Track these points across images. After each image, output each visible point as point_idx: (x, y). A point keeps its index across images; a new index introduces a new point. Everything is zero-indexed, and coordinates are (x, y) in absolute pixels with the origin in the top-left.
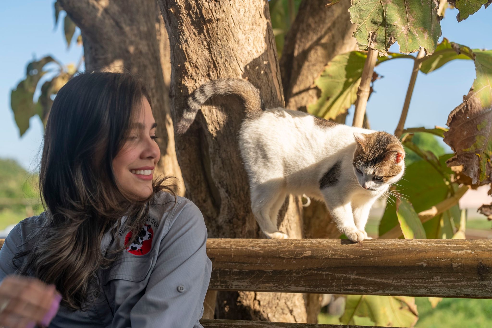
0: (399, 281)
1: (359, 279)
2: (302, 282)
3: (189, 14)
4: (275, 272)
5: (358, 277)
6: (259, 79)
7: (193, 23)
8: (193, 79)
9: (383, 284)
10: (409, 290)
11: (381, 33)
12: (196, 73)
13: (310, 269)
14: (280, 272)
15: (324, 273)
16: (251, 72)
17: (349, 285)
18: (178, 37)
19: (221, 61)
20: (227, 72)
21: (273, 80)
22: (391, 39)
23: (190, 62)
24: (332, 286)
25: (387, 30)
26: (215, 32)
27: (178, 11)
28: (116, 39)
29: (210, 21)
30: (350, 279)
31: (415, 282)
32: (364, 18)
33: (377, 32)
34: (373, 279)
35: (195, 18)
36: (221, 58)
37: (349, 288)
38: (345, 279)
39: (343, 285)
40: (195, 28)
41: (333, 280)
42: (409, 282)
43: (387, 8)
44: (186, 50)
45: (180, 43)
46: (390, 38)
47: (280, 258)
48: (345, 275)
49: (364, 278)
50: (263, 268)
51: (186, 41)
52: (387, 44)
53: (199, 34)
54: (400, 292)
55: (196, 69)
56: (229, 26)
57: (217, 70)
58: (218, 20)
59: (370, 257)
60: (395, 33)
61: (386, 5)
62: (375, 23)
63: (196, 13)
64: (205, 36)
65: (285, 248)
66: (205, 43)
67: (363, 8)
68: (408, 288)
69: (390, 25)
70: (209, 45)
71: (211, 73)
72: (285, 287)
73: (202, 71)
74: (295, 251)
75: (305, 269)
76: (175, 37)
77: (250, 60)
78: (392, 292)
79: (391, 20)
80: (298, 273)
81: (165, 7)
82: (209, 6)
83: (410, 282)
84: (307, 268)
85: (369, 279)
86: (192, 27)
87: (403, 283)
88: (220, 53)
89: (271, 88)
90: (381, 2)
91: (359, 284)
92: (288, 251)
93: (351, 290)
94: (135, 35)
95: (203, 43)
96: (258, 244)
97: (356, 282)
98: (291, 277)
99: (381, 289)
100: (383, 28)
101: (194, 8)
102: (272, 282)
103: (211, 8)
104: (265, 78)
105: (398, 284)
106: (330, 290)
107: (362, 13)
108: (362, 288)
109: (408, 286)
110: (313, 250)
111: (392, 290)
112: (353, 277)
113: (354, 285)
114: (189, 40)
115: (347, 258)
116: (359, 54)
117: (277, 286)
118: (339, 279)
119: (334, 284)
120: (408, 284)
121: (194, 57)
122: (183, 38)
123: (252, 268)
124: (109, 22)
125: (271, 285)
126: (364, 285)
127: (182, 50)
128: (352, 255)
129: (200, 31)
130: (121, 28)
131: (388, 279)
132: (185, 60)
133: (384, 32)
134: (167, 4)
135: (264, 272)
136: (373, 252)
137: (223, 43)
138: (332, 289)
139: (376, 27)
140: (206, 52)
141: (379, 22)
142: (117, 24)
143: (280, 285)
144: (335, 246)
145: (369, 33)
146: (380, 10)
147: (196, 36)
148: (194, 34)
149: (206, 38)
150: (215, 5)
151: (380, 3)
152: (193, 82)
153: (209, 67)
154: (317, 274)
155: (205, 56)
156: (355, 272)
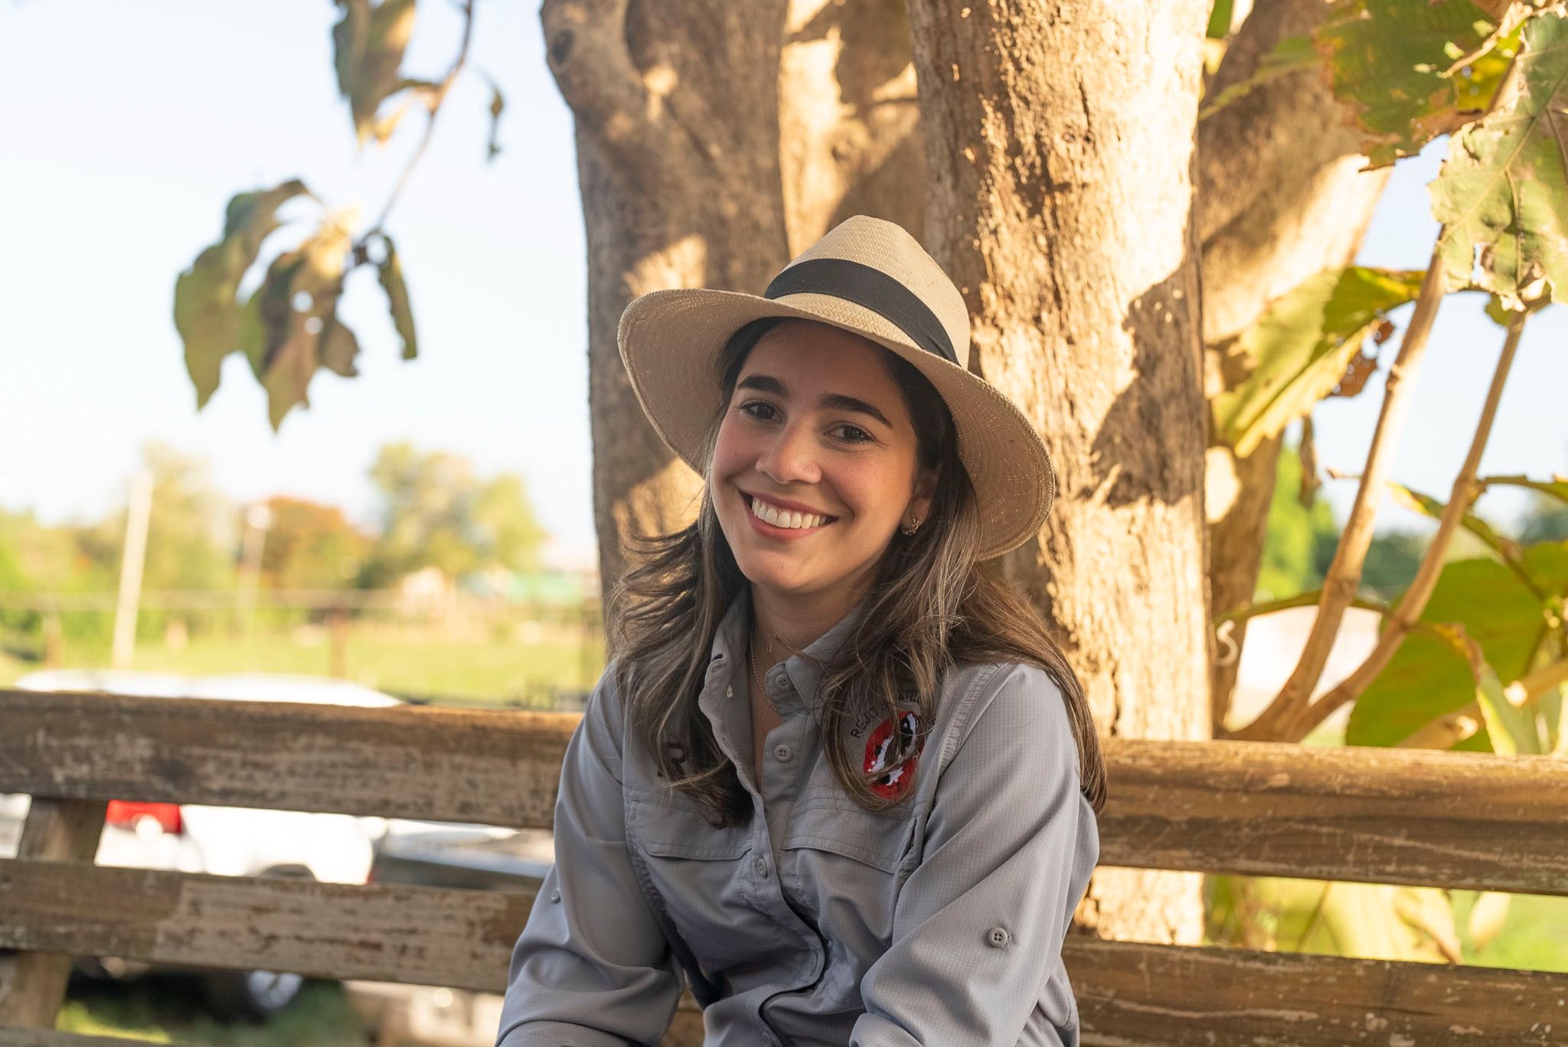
0: (1517, 856)
1: (1415, 848)
2: (1266, 851)
3: (1012, 168)
4: (1195, 824)
5: (1411, 843)
6: (1160, 335)
7: (1019, 188)
8: (996, 326)
9: (1477, 862)
10: (1544, 879)
11: (1508, 251)
12: (1007, 312)
13: (1287, 819)
14: (1208, 823)
15: (1325, 830)
16: (1144, 317)
17: (1388, 862)
18: (972, 221)
19: (1074, 287)
20: (1087, 314)
21: (1189, 340)
22: (1532, 267)
23: (995, 285)
24: (1344, 862)
25: (1522, 245)
26: (1072, 215)
27: (985, 156)
28: (694, 187)
29: (1065, 187)
30: (1390, 847)
31: (1558, 861)
32: (1464, 210)
33: (1496, 248)
34: (1451, 850)
35: (1028, 178)
36: (1078, 278)
37: (1391, 868)
38: (1378, 847)
39: (1373, 862)
40: (1023, 201)
41: (1347, 848)
42: (1543, 862)
43: (1523, 189)
44: (990, 256)
45: (976, 235)
46: (1528, 264)
47: (1207, 787)
48: (1377, 838)
49: (1428, 846)
50: (1161, 812)
51: (995, 232)
52: (1520, 279)
53: (1031, 214)
54: (1521, 883)
55: (1008, 302)
56: (1108, 202)
57: (1060, 308)
58: (1084, 186)
59: (1442, 795)
60: (1542, 253)
61: (1521, 183)
62: (1490, 225)
63: (1032, 166)
64: (1044, 222)
65: (1218, 764)
66: (1042, 241)
67: (1461, 186)
68: (1538, 875)
69: (1529, 234)
70: (1050, 246)
71: (1045, 315)
72: (1221, 860)
73: (1024, 307)
74: (1245, 773)
75: (1274, 819)
76: (966, 218)
77: (1144, 287)
78: (1500, 883)
79: (1532, 221)
80: (1255, 827)
81: (949, 144)
82: (1068, 150)
83: (1546, 862)
84: (1279, 815)
85: (1440, 849)
86: (1016, 199)
87: (1527, 862)
88: (1076, 268)
89: (1185, 360)
90: (1506, 174)
91: (1415, 862)
92: (1228, 772)
93: (1394, 874)
94: (744, 179)
95: (1035, 238)
96: (1146, 752)
97: (1408, 856)
98: (1236, 838)
99: (1473, 875)
100: (1510, 239)
101: (1029, 153)
102: (1189, 847)
103: (1073, 155)
104: (1171, 335)
105: (1514, 864)
106: (1339, 872)
107: (1459, 197)
108: (1422, 869)
109: (1540, 871)
110: (1293, 774)
111: (1501, 878)
112: (1398, 842)
113: (1401, 862)
114: (1003, 230)
115: (1383, 796)
116: (1366, 276)
117: (1200, 858)
118: (1362, 847)
119: (1350, 857)
120: (1540, 866)
121: (1006, 270)
122: (987, 225)
123: (1133, 810)
124: (678, 138)
125: (1186, 853)
126: (1429, 864)
127: (980, 252)
128: (1397, 788)
129: (1035, 210)
130: (707, 157)
131: (1488, 851)
132: (985, 277)
133: (1513, 249)
134: (956, 138)
135: (1165, 822)
136: (1450, 786)
137: (1088, 243)
138: (1344, 869)
139: (1492, 235)
140: (1041, 263)
141: (1502, 224)
142: (698, 145)
143: (1208, 855)
144: (1349, 766)
145: (1474, 249)
146: (1503, 193)
147: (1020, 220)
148: (1018, 215)
149: (1045, 228)
150: (1084, 151)
151: (1504, 177)
152: (995, 332)
153: (1042, 299)
154: (1305, 833)
155: (1037, 270)
156: (1404, 832)
